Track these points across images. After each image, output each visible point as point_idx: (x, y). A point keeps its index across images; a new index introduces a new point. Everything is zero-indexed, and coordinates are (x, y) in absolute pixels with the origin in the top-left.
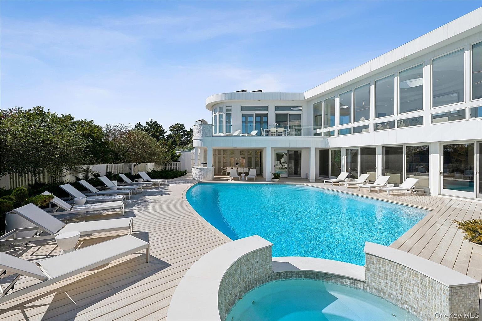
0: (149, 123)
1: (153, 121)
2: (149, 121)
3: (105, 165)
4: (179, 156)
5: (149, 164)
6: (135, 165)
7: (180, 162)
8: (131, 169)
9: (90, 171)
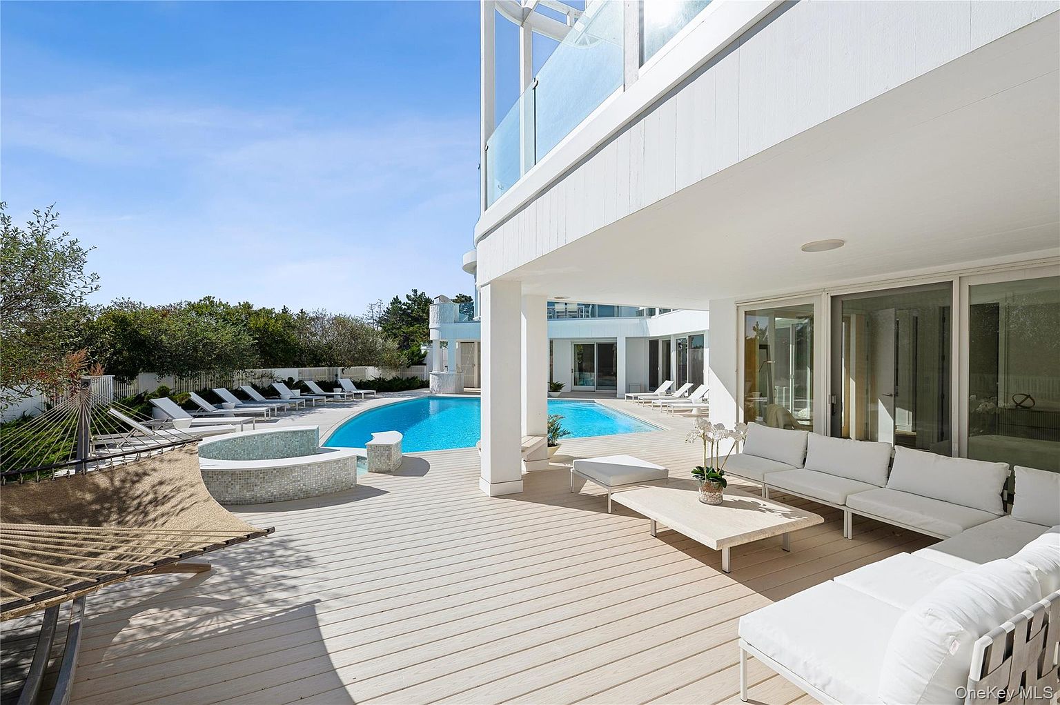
0: (412, 296)
1: (419, 293)
2: (411, 294)
3: (297, 370)
4: (424, 356)
5: (371, 368)
6: (343, 370)
7: (425, 364)
8: (337, 375)
9: (272, 377)
